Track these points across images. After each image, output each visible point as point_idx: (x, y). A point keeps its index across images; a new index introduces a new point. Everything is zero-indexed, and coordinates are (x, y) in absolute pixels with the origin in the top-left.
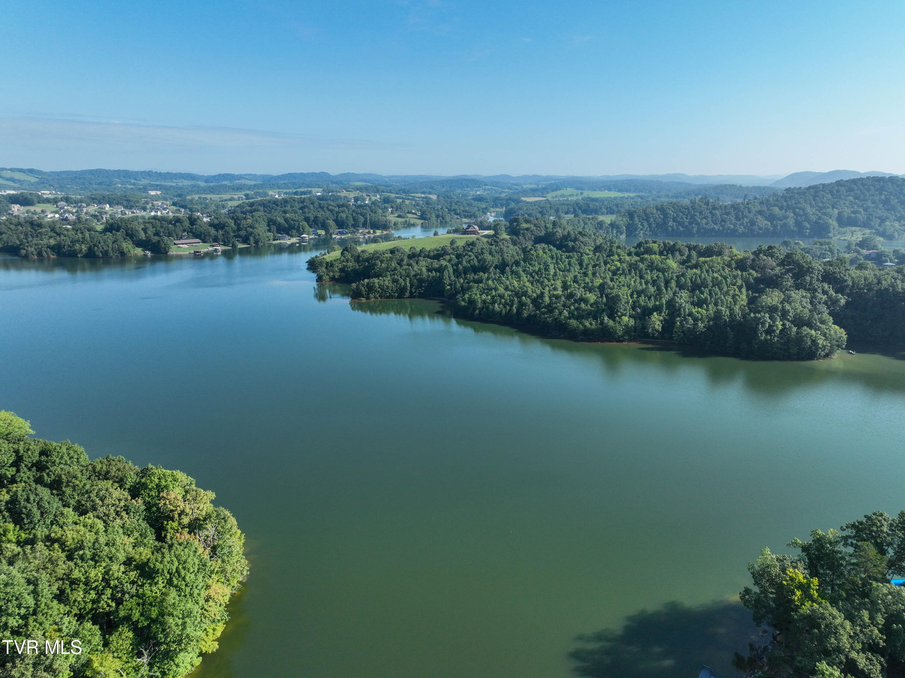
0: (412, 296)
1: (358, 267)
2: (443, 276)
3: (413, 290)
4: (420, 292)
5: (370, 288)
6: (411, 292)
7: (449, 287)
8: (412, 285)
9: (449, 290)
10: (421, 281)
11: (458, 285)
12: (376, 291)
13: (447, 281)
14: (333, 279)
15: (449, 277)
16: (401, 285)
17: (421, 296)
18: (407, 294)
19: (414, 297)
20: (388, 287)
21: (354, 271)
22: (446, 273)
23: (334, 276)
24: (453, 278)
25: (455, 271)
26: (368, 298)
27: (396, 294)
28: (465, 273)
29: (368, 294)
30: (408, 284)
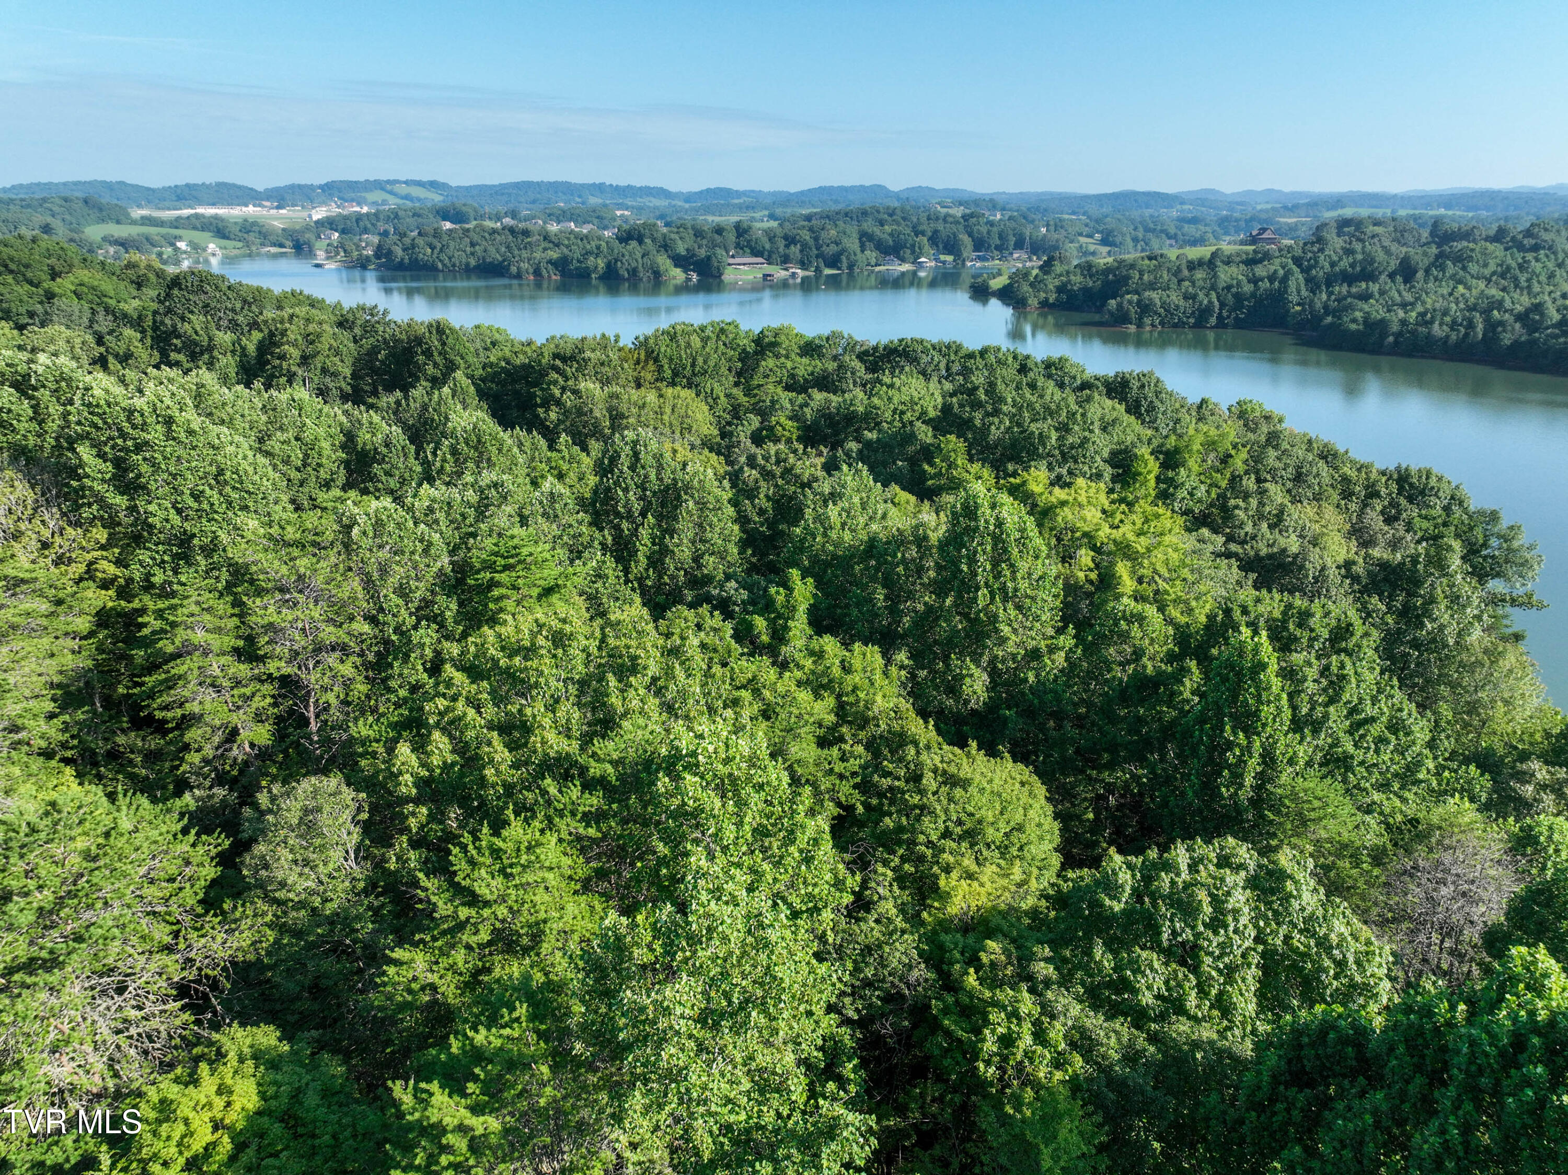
0: (1221, 324)
1: (1091, 284)
2: (1286, 287)
3: (1225, 314)
4: (1237, 318)
5: (1145, 308)
6: (1220, 316)
7: (1298, 308)
8: (1222, 305)
9: (1299, 313)
10: (1238, 297)
11: (1318, 305)
12: (1156, 313)
13: (1294, 298)
14: (1044, 304)
15: (1299, 291)
16: (1201, 303)
17: (1239, 324)
18: (1213, 321)
19: (1225, 326)
20: (1177, 306)
21: (1085, 290)
22: (1292, 284)
23: (1047, 299)
24: (1304, 293)
25: (1308, 281)
26: (1140, 325)
27: (1192, 320)
28: (1329, 284)
29: (1140, 319)
30: (1216, 303)
